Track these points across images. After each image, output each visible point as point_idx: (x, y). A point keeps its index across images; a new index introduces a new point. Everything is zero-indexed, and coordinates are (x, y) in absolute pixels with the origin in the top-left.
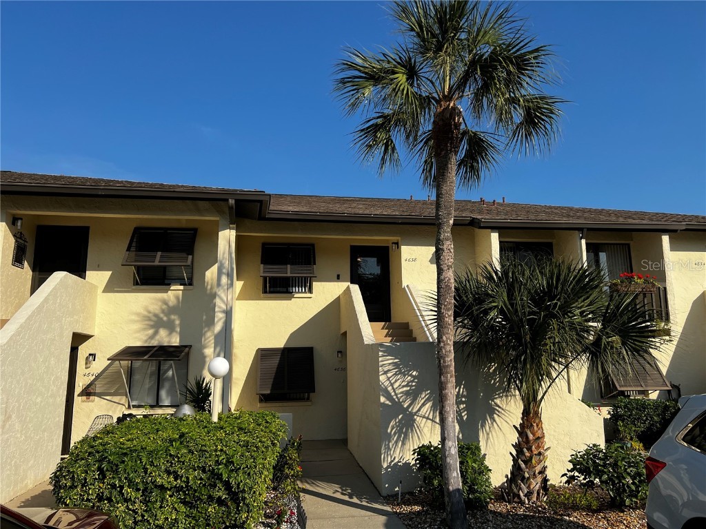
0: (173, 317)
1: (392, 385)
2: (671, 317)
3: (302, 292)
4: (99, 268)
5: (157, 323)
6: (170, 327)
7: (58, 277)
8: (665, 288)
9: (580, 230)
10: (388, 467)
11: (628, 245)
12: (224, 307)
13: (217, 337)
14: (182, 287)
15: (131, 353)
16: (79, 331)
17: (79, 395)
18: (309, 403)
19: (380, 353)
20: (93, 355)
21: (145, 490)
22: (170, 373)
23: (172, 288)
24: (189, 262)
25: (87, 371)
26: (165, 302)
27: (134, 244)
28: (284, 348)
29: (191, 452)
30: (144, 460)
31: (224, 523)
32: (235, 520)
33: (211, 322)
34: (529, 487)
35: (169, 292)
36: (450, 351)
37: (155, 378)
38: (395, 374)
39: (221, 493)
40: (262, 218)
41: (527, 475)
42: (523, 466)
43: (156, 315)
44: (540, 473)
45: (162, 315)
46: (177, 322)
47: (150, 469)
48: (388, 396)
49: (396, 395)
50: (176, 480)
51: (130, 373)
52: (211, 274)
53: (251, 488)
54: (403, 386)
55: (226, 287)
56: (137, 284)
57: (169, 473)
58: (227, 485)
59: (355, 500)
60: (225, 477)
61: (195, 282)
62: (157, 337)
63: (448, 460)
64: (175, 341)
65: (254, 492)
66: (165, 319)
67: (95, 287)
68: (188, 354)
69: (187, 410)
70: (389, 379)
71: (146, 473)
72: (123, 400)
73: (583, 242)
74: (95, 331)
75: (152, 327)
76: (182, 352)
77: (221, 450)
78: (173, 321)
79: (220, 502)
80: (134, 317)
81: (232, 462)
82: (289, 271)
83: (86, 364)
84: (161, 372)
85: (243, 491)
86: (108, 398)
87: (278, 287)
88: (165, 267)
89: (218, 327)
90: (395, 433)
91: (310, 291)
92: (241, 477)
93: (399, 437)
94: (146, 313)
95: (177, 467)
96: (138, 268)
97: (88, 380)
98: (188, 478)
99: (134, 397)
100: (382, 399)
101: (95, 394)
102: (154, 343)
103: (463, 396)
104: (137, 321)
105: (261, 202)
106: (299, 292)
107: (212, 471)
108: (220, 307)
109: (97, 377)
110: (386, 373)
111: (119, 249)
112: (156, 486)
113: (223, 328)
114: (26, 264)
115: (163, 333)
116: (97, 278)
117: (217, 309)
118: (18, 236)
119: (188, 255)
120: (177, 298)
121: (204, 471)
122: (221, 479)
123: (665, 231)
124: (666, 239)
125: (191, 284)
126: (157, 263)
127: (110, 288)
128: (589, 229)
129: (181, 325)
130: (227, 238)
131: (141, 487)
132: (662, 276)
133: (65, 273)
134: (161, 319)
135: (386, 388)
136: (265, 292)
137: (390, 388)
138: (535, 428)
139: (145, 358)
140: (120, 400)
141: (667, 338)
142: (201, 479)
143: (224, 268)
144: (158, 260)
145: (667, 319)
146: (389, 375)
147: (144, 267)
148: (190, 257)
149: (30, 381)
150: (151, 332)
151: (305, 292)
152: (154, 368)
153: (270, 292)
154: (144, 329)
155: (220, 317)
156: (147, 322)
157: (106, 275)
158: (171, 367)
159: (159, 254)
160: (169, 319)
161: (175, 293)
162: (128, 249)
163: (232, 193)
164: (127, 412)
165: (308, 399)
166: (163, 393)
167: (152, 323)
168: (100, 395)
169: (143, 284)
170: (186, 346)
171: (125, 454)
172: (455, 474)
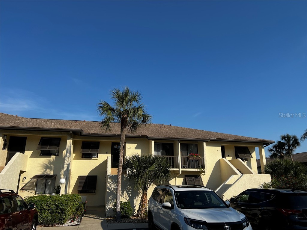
0: (52, 165)
1: (111, 187)
2: (205, 167)
3: (95, 158)
4: (29, 150)
5: (46, 167)
6: (50, 168)
7: (18, 154)
8: (204, 158)
9: (179, 140)
10: (108, 209)
11: (197, 144)
12: (67, 163)
13: (64, 172)
14: (55, 156)
15: (37, 177)
16: (22, 170)
17: (20, 190)
18: (95, 194)
19: (108, 178)
20: (25, 178)
21: (41, 209)
22: (50, 183)
23: (52, 156)
24: (58, 149)
25: (23, 183)
26: (50, 161)
27: (41, 143)
28: (87, 176)
29: (52, 201)
30: (41, 203)
31: (59, 218)
32: (62, 218)
33: (63, 168)
34: (141, 213)
35: (51, 158)
36: (120, 177)
37: (44, 185)
38: (112, 184)
39: (59, 211)
40: (81, 135)
41: (141, 209)
42: (141, 207)
43: (46, 165)
44: (144, 209)
45: (48, 165)
46: (53, 167)
47: (42, 204)
48: (110, 190)
49: (112, 189)
50: (48, 207)
51: (37, 183)
52: (64, 152)
53: (66, 210)
54: (114, 187)
55: (68, 157)
56: (41, 155)
57: (47, 206)
58: (61, 209)
59: (98, 218)
60: (60, 207)
61: (59, 155)
62: (46, 171)
63: (117, 204)
64: (52, 173)
65: (67, 211)
66: (49, 166)
67: (27, 156)
68: (55, 177)
69: (54, 194)
70: (110, 185)
71: (41, 205)
72: (34, 192)
73: (179, 144)
74: (26, 170)
75: (45, 168)
76: (53, 177)
77: (60, 201)
78: (52, 167)
79: (59, 213)
80: (38, 165)
81: (62, 203)
82: (90, 151)
83: (23, 180)
84: (47, 183)
85: (64, 210)
86: (29, 191)
87: (87, 156)
88: (50, 151)
89: (65, 169)
90: (111, 200)
91: (97, 157)
92: (64, 207)
93: (112, 201)
94: (43, 164)
95: (49, 204)
96: (41, 151)
97: (23, 186)
98: (51, 207)
99: (38, 190)
100: (108, 190)
101: (25, 190)
102: (45, 173)
103: (130, 190)
104: (40, 167)
105: (80, 132)
106: (94, 158)
107: (57, 206)
108: (66, 163)
109: (26, 185)
110: (109, 183)
111: (36, 144)
112: (43, 209)
113: (66, 170)
114: (6, 149)
115: (48, 171)
116: (28, 153)
117: (65, 164)
118: (5, 140)
119: (58, 146)
120: (53, 159)
121: (55, 205)
122: (59, 207)
123: (205, 141)
124: (205, 143)
125: (58, 155)
126: (48, 149)
127: (32, 156)
128: (181, 140)
129: (54, 168)
130: (69, 142)
131: (40, 209)
132: (203, 155)
133: (20, 153)
134: (48, 166)
135: (109, 187)
136: (82, 157)
137: (110, 188)
138: (145, 197)
139: (42, 178)
140: (33, 191)
141: (203, 174)
142: (54, 207)
143: (68, 151)
144: (48, 148)
145: (204, 168)
146: (110, 184)
147: (43, 150)
148: (58, 147)
149: (8, 185)
150: (44, 170)
151: (96, 158)
152: (44, 182)
153: (84, 157)
154: (42, 169)
155: (66, 166)
156: (44, 167)
157: (31, 152)
158: (50, 181)
159: (48, 146)
160: (50, 166)
161: (53, 158)
162: (39, 145)
163: (71, 130)
164: (35, 196)
165: (94, 192)
166: (47, 190)
167: (45, 167)
168: (26, 190)
169: (42, 155)
170: (55, 175)
171: (37, 201)
172: (118, 208)
